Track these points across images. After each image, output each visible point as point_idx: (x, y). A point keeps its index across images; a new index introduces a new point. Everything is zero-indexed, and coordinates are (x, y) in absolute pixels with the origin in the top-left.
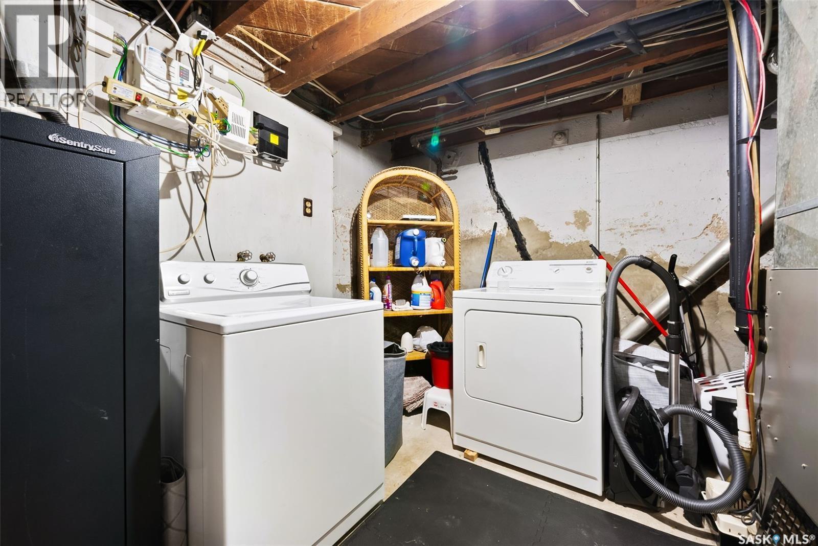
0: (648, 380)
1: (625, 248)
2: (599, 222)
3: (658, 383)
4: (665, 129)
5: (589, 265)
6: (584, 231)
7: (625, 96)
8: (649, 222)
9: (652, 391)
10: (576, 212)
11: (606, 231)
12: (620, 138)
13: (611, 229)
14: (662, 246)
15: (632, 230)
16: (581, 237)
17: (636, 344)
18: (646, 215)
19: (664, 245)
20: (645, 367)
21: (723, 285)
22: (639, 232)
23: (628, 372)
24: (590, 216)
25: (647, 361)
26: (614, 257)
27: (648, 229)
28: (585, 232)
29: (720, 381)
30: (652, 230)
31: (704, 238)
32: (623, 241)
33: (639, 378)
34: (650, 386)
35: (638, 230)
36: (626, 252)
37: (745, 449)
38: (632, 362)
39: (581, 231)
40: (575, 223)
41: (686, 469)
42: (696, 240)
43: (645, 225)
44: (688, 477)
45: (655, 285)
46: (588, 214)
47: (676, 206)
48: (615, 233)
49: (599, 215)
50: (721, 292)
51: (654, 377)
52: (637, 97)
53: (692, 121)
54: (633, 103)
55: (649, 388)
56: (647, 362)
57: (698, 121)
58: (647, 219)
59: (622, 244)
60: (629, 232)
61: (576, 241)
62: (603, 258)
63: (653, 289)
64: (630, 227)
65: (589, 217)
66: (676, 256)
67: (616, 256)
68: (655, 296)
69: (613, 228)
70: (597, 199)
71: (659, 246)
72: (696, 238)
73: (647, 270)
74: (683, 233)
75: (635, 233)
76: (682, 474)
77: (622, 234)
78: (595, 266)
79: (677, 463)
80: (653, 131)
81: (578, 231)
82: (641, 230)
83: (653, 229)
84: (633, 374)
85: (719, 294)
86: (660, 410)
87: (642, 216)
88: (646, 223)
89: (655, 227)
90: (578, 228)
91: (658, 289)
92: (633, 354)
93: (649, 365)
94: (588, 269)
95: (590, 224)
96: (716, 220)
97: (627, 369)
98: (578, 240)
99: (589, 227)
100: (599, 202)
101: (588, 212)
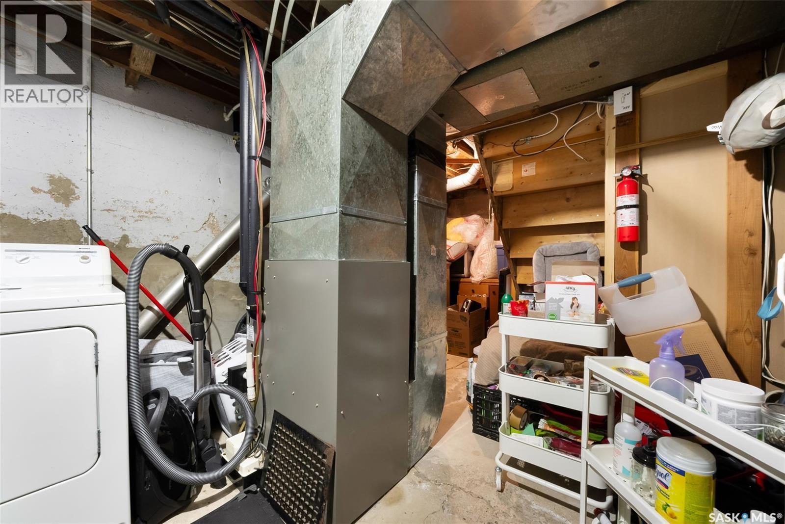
0: (172, 375)
1: (129, 235)
2: (91, 198)
3: (181, 374)
4: (171, 119)
5: (83, 252)
6: (67, 206)
7: (135, 59)
8: (155, 210)
9: (175, 385)
10: (51, 176)
11: (102, 211)
12: (120, 105)
13: (109, 210)
14: (168, 236)
15: (136, 215)
16: (62, 213)
17: (151, 342)
18: (151, 201)
19: (170, 235)
20: (168, 363)
21: (217, 273)
22: (144, 218)
23: (149, 375)
24: (77, 187)
25: (167, 356)
26: (114, 244)
27: (153, 217)
28: (70, 208)
29: (225, 353)
30: (158, 219)
31: (203, 232)
32: (125, 226)
33: (162, 377)
34: (173, 381)
35: (143, 216)
36: (129, 239)
37: (252, 400)
38: (152, 362)
39: (61, 205)
40: (50, 192)
41: (209, 443)
42: (198, 233)
43: (150, 212)
44: (212, 449)
45: (161, 276)
46: (74, 185)
47: (180, 199)
48: (115, 216)
49: (91, 190)
50: (216, 279)
51: (177, 370)
52: (148, 68)
53: (195, 124)
54: (142, 71)
55: (172, 384)
56: (169, 357)
57: (198, 126)
58: (152, 206)
59: (124, 230)
60: (132, 216)
61: (52, 219)
62: (104, 245)
63: (160, 280)
64: (134, 211)
65: (76, 189)
66: (189, 247)
67: (117, 243)
68: (161, 286)
69: (111, 208)
70: (89, 168)
71: (165, 235)
72: (197, 232)
73: (172, 260)
74: (187, 226)
75: (139, 219)
76: (207, 450)
77: (124, 218)
78: (93, 254)
79: (202, 443)
80: (158, 114)
81: (56, 204)
82: (146, 217)
83: (159, 217)
84: (155, 375)
85: (214, 281)
86: (188, 400)
87: (147, 201)
88: (151, 210)
89: (161, 216)
90: (57, 200)
91: (165, 280)
92: (153, 353)
93: (171, 358)
94: (83, 258)
95: (78, 198)
96: (212, 218)
97: (149, 371)
98: (57, 218)
99: (75, 202)
100: (92, 173)
101: (73, 181)
